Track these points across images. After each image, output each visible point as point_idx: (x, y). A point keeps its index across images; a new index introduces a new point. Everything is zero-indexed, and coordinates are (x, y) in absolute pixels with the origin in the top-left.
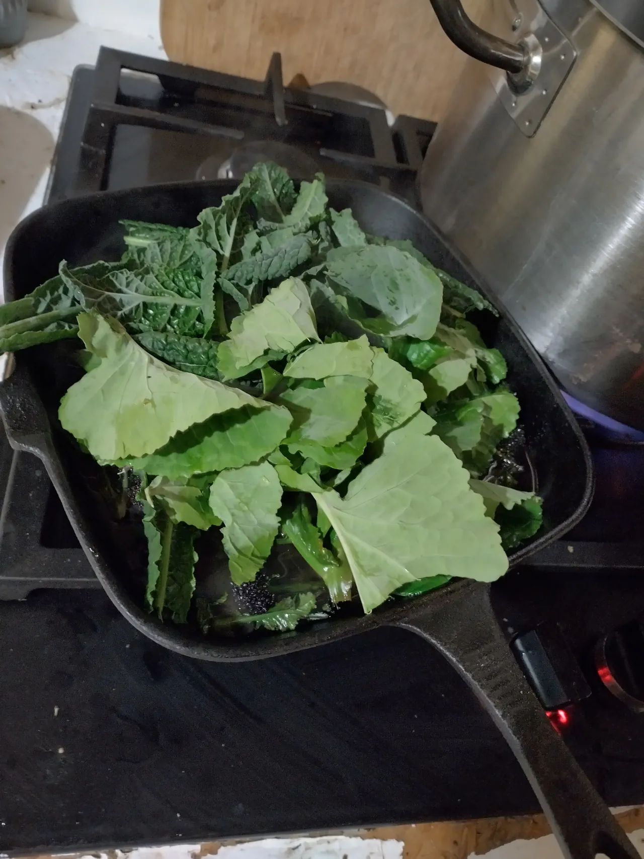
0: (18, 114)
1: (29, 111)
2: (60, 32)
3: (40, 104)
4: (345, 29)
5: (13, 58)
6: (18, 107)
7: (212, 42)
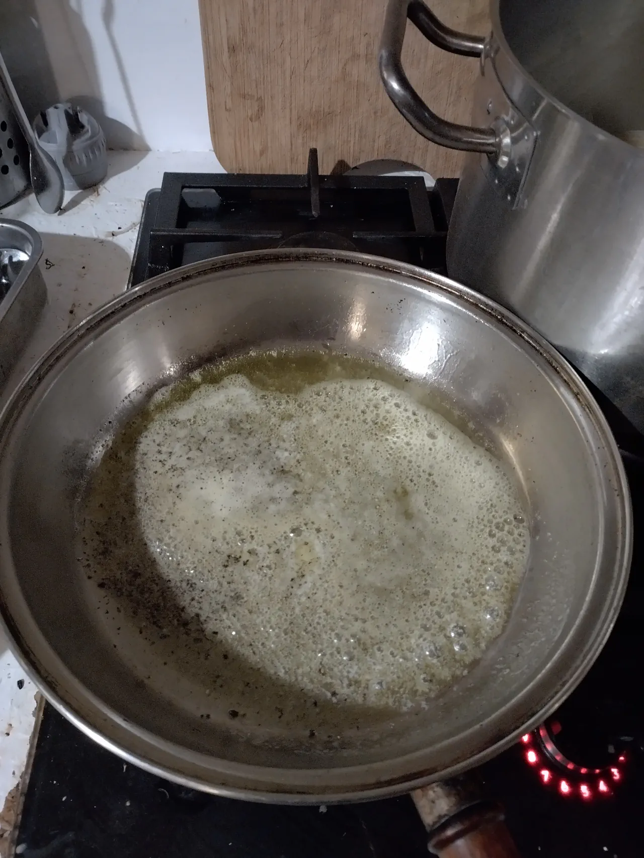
0: (102, 242)
1: (110, 239)
2: (135, 163)
3: (120, 230)
4: (375, 113)
5: (98, 195)
6: (102, 237)
7: (258, 148)
